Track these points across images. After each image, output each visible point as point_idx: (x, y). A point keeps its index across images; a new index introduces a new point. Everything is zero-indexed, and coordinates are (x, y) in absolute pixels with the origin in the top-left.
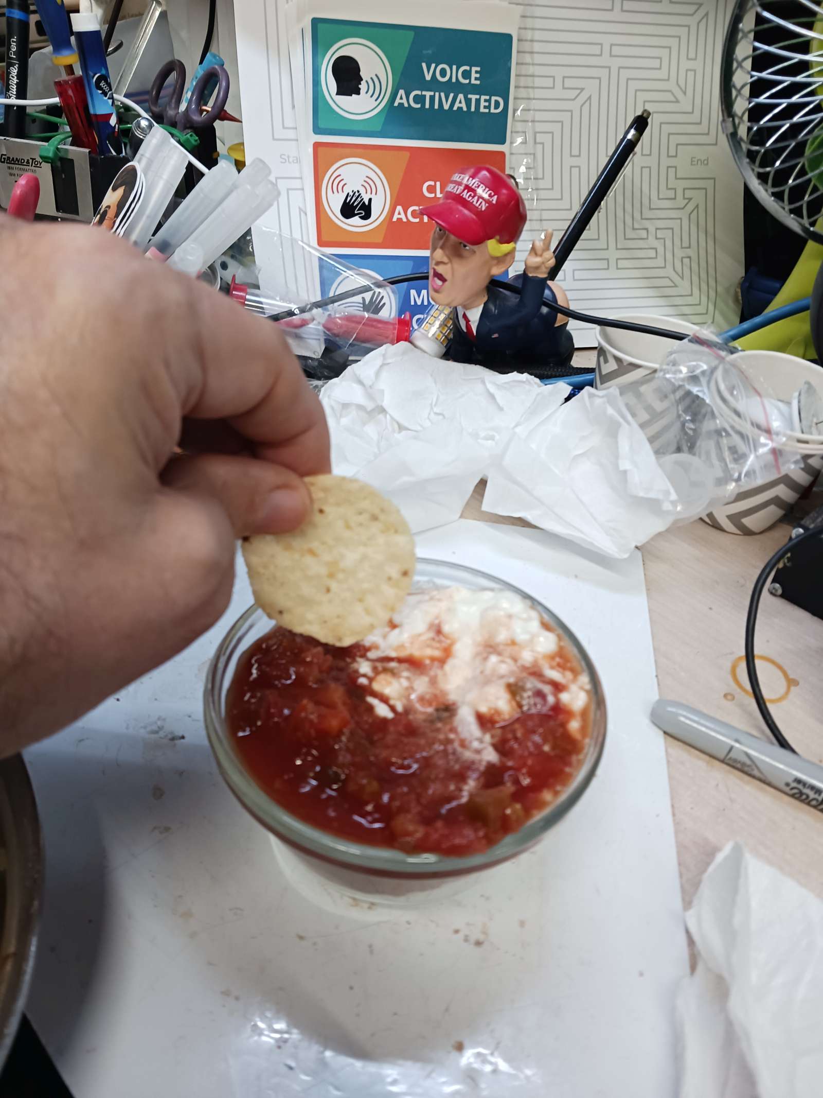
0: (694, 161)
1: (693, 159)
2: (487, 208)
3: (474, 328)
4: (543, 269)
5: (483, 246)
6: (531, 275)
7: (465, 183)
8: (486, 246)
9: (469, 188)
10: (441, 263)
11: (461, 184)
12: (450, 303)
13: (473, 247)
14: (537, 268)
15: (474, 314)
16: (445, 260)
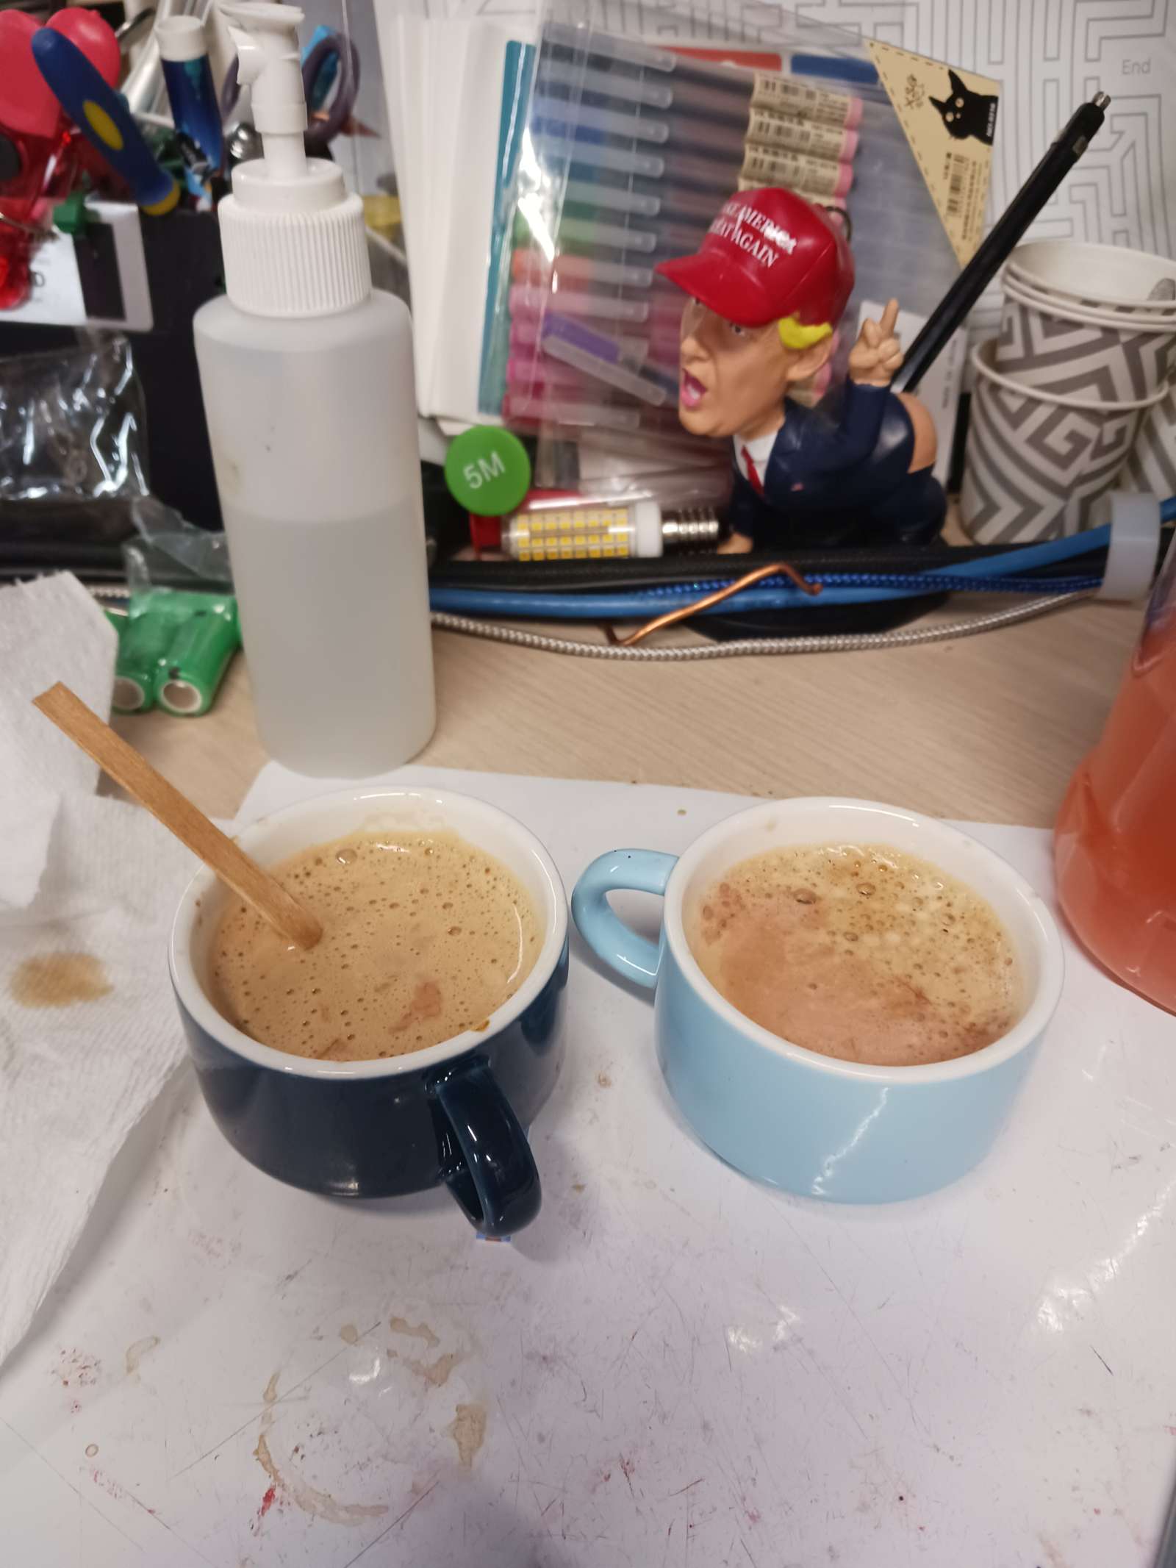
0: (1127, 67)
1: (1126, 64)
2: (776, 262)
3: (761, 473)
4: (881, 371)
5: (770, 330)
6: (858, 382)
7: (740, 218)
8: (776, 330)
9: (746, 227)
10: (695, 358)
11: (734, 220)
12: (715, 430)
13: (751, 331)
14: (869, 370)
15: (761, 449)
16: (703, 354)
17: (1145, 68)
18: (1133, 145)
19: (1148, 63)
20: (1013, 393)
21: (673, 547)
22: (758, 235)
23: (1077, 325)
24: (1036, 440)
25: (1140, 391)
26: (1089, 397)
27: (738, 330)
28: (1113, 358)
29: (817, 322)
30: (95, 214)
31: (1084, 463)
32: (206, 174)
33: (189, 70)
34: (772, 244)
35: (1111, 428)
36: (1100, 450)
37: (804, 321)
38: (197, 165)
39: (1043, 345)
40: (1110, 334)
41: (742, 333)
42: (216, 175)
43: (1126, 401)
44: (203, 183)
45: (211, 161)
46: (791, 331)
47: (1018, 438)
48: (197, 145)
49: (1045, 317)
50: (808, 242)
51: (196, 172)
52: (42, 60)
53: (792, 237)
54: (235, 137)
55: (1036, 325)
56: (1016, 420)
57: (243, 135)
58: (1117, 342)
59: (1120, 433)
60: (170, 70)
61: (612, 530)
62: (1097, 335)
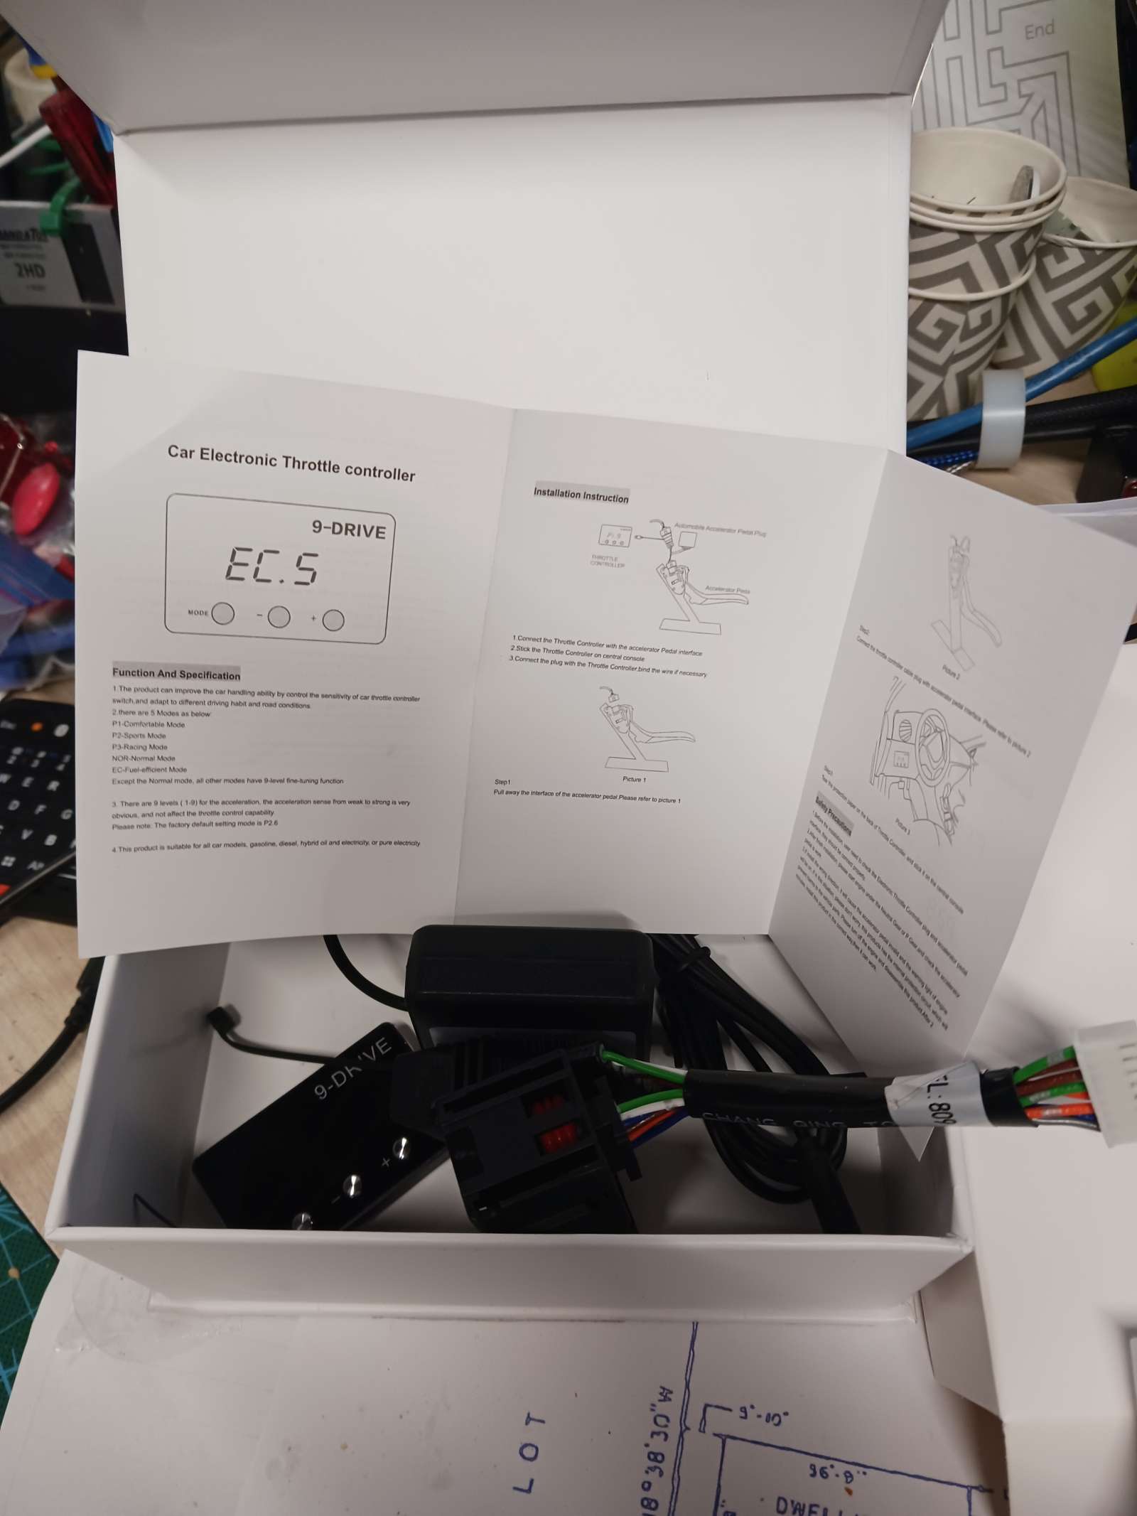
0: (1030, 32)
1: (1030, 29)
17: (1049, 29)
19: (1052, 25)
25: (1002, 279)
28: (973, 255)
31: (955, 344)
35: (975, 316)
36: (967, 333)
40: (967, 237)
43: (991, 290)
58: (973, 242)
59: (986, 318)
62: (956, 237)
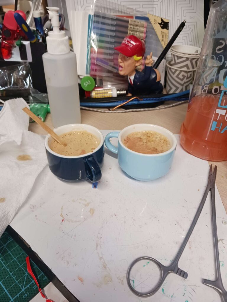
0: (191, 17)
2: (133, 47)
3: (132, 82)
4: (150, 64)
5: (132, 58)
6: (147, 66)
7: (127, 40)
8: (133, 58)
9: (128, 41)
10: (121, 62)
11: (126, 40)
12: (124, 74)
13: (129, 58)
14: (148, 64)
15: (132, 78)
16: (122, 62)
17: (194, 18)
18: (192, 30)
19: (194, 17)
20: (173, 69)
21: (119, 95)
22: (130, 42)
23: (182, 57)
24: (177, 76)
25: (193, 68)
26: (185, 69)
27: (127, 58)
28: (188, 62)
29: (140, 56)
30: (23, 43)
31: (185, 80)
32: (41, 36)
33: (38, 19)
34: (132, 44)
35: (189, 74)
36: (188, 78)
37: (138, 56)
38: (39, 34)
39: (177, 61)
40: (187, 59)
41: (128, 58)
42: (43, 36)
43: (191, 69)
44: (40, 37)
45: (42, 34)
46: (136, 58)
47: (174, 76)
48: (40, 31)
49: (177, 56)
50: (138, 43)
51: (39, 36)
52: (16, 17)
53: (135, 43)
54: (45, 30)
55: (176, 58)
56: (174, 73)
57: (47, 30)
58: (188, 60)
59: (191, 75)
60: (35, 19)
61: (109, 93)
62: (185, 59)
